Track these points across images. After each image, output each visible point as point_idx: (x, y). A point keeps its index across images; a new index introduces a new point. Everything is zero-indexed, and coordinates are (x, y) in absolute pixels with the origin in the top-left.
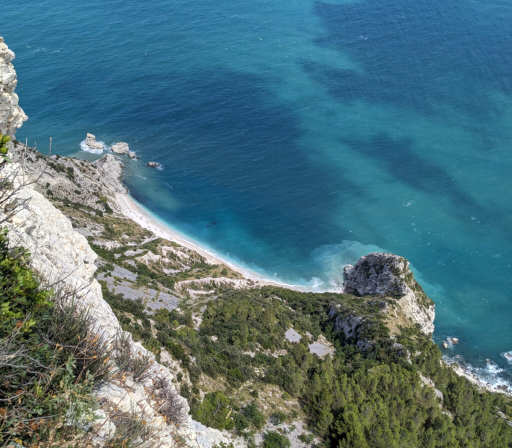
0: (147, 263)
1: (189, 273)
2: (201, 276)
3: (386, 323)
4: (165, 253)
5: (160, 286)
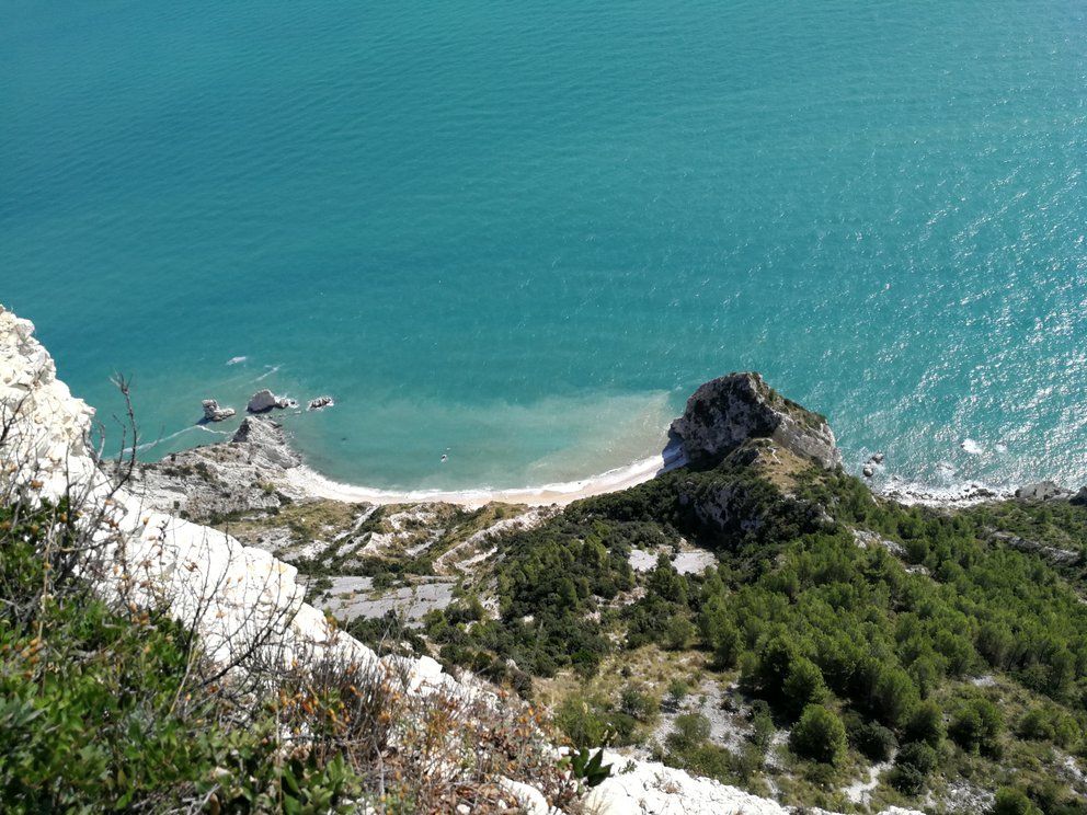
0: (377, 553)
1: (447, 539)
2: (466, 534)
3: (770, 479)
4: (397, 526)
5: (412, 578)
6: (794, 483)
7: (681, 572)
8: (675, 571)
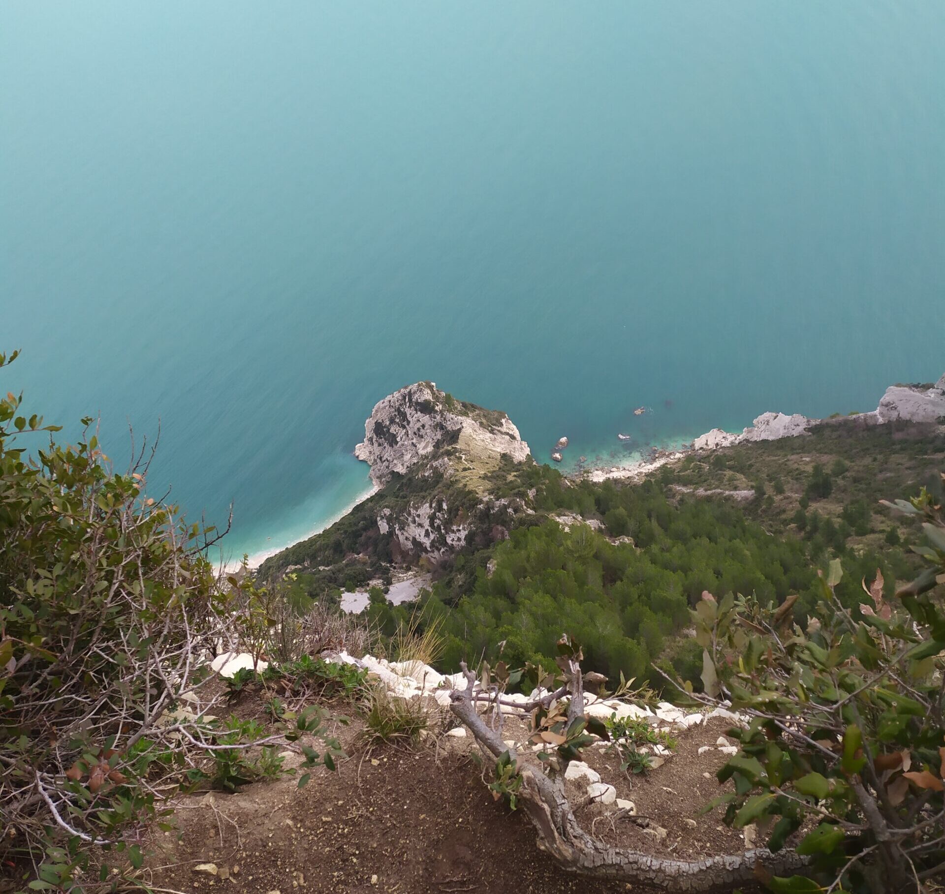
6: (488, 485)
7: (397, 603)
8: (391, 604)
